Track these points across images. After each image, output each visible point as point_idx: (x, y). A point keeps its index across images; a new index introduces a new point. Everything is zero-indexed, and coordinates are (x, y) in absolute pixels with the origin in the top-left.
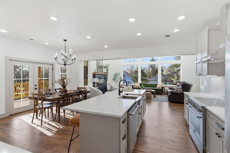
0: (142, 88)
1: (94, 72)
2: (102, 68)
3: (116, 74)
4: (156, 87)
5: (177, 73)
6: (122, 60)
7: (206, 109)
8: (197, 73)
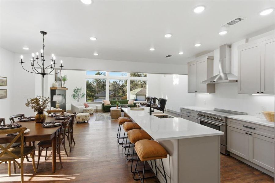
0: (117, 105)
1: (51, 87)
2: (61, 80)
3: (77, 89)
4: (127, 104)
5: (123, 88)
6: (86, 71)
7: (227, 118)
8: (189, 91)
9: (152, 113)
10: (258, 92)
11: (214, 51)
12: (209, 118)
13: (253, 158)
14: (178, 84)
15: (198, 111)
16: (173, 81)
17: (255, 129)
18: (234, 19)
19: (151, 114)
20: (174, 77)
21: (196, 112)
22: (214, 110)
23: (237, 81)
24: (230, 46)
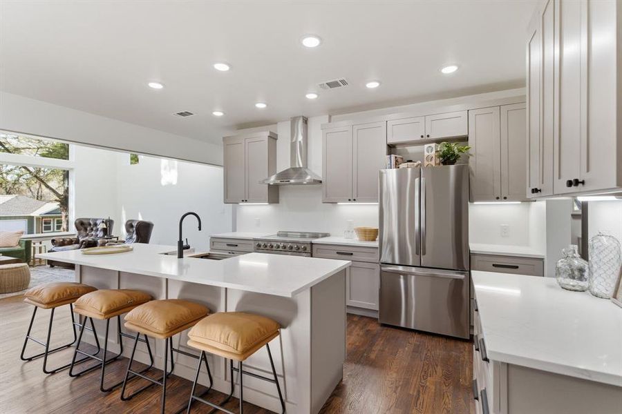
7: (312, 244)
8: (227, 200)
9: (184, 251)
10: (350, 200)
11: (276, 123)
12: (281, 249)
13: (350, 299)
14: (175, 182)
15: (255, 240)
16: (159, 177)
17: (352, 254)
18: (338, 80)
19: (181, 256)
20: (162, 166)
21: (252, 242)
22: (278, 235)
23: (321, 182)
24: (306, 121)
